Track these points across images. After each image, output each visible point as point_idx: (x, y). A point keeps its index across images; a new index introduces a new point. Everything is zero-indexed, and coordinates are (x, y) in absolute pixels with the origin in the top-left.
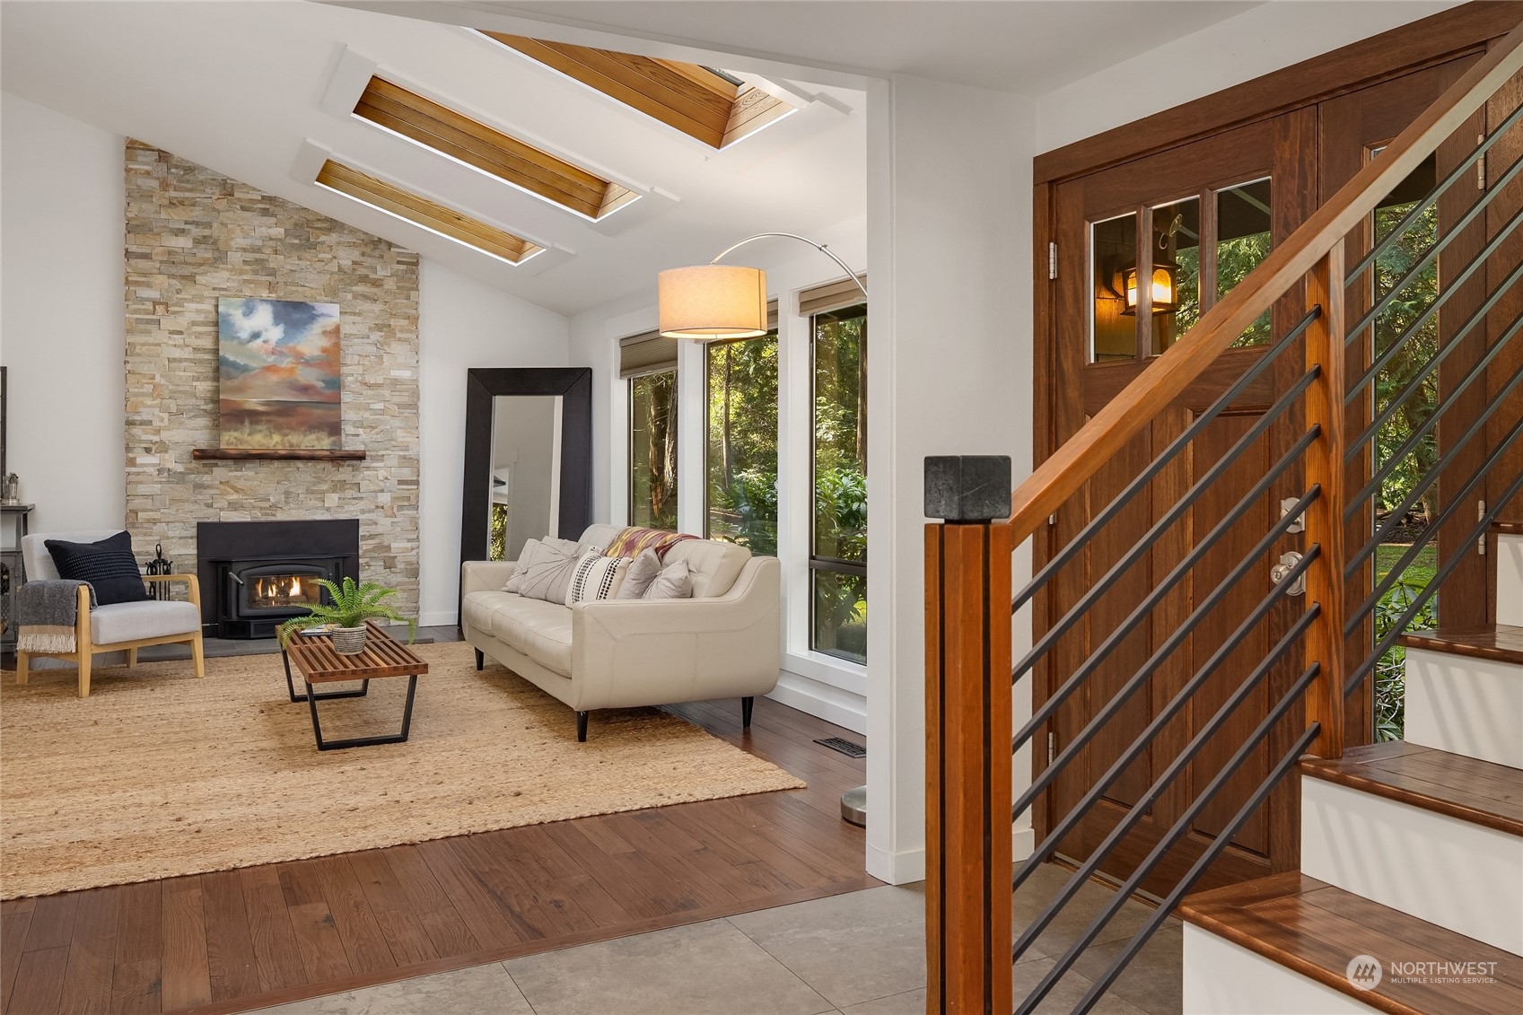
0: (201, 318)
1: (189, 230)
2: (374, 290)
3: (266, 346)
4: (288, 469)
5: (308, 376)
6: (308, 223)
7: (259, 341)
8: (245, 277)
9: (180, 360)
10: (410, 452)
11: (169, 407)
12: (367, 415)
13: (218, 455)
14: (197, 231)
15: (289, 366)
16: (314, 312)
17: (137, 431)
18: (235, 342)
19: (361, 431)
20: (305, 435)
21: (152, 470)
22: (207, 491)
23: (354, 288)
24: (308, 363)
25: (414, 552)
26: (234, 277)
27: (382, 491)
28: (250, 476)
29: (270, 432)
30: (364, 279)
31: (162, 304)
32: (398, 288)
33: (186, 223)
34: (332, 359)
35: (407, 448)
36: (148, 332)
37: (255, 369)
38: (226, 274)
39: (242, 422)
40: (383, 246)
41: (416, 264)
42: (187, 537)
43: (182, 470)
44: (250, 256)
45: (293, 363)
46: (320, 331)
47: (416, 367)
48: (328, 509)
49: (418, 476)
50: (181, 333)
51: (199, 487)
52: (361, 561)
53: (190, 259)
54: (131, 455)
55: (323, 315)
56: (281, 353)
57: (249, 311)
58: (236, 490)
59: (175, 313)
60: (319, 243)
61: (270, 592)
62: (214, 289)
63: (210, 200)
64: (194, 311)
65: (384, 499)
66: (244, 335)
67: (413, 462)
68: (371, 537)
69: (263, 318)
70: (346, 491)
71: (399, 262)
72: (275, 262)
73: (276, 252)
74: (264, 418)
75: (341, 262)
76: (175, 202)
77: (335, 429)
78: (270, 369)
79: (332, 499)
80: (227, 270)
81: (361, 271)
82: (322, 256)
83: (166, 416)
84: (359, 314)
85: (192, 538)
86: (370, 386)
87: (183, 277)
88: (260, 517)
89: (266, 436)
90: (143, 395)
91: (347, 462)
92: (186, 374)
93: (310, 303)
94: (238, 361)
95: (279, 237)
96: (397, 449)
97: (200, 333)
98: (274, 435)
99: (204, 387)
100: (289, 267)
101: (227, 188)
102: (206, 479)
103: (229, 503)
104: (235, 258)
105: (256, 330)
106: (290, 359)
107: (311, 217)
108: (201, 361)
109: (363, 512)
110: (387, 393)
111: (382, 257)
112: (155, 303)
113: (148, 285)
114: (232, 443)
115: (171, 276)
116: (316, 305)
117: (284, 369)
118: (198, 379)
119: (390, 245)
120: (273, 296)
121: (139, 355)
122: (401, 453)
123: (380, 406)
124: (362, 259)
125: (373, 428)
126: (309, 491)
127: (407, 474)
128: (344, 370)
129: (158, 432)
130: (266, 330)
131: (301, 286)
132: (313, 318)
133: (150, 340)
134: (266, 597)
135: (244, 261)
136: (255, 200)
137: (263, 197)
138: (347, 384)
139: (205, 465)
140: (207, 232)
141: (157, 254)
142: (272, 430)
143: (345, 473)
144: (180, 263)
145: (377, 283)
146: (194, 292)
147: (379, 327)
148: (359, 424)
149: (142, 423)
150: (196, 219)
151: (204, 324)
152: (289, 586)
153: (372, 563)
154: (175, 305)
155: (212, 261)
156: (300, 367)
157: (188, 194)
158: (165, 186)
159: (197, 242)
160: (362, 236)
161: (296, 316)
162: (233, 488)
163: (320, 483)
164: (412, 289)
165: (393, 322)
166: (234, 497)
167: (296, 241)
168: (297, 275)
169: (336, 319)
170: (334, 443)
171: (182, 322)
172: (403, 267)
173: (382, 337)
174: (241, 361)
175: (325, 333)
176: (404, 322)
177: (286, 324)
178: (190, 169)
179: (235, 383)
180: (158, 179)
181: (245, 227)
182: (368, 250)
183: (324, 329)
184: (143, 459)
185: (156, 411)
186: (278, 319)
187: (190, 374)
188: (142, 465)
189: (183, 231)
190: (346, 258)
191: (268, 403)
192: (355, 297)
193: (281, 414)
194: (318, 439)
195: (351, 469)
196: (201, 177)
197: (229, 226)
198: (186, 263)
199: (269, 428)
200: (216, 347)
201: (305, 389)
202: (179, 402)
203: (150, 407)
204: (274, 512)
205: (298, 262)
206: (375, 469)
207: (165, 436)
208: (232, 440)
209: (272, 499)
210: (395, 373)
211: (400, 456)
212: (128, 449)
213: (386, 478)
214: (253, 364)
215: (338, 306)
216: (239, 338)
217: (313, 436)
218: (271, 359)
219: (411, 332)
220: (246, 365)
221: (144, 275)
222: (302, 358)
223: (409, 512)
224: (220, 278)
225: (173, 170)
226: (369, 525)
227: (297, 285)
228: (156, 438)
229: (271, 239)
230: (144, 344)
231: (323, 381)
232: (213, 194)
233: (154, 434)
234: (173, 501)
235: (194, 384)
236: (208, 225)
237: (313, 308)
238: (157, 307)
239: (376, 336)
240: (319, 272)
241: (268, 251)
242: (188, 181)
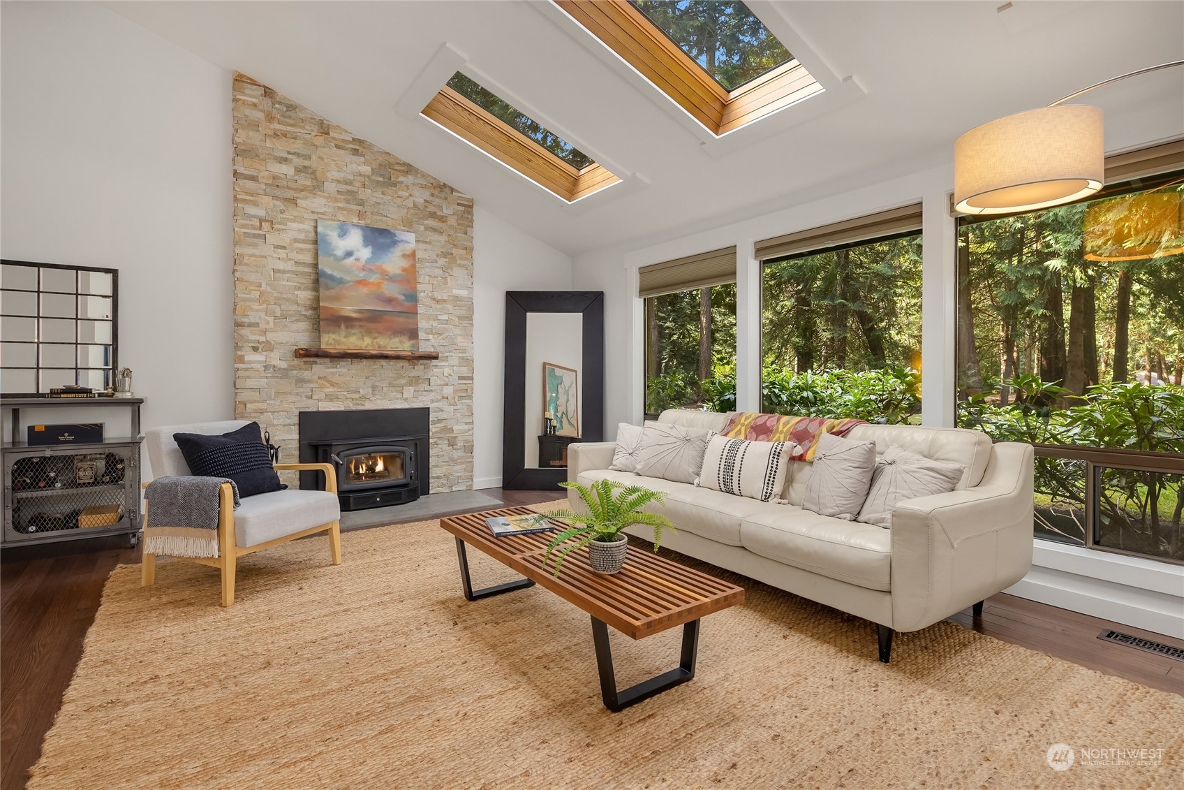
0: (302, 236)
1: (292, 159)
2: (441, 224)
3: (358, 263)
4: (375, 367)
5: (392, 290)
6: (390, 165)
7: (351, 260)
8: (339, 205)
9: (284, 272)
10: (467, 355)
11: (274, 312)
12: (435, 324)
13: (319, 353)
14: (298, 161)
15: (377, 281)
16: (395, 238)
17: (245, 332)
18: (332, 259)
19: (431, 337)
20: (391, 339)
21: (259, 367)
22: (308, 385)
23: (426, 222)
24: (392, 279)
25: (470, 433)
26: (330, 204)
27: (447, 385)
28: (344, 370)
29: (363, 336)
30: (433, 215)
31: (268, 221)
32: (459, 224)
33: (289, 153)
34: (409, 277)
35: (464, 351)
36: (255, 245)
37: (349, 282)
38: (323, 201)
39: (339, 326)
40: (447, 190)
41: (471, 207)
42: (290, 425)
43: (286, 367)
44: (344, 188)
45: (380, 279)
46: (400, 254)
47: (471, 288)
48: (406, 400)
49: (473, 373)
50: (284, 248)
51: (301, 381)
52: (431, 441)
53: (292, 185)
54: (239, 353)
55: (402, 241)
56: (370, 270)
57: (343, 233)
58: (333, 384)
59: (279, 230)
60: (398, 182)
61: (361, 469)
62: (313, 212)
63: (309, 136)
64: (296, 229)
65: (448, 391)
66: (340, 253)
67: (468, 362)
68: (439, 421)
69: (354, 239)
70: (420, 385)
71: (459, 204)
72: (365, 194)
73: (364, 186)
74: (357, 324)
75: (416, 200)
76: (279, 133)
77: (413, 334)
78: (361, 282)
79: (409, 392)
80: (324, 197)
81: (431, 209)
82: (400, 193)
83: (271, 319)
84: (429, 243)
85: (294, 425)
86: (437, 301)
87: (286, 200)
88: (353, 407)
89: (359, 338)
90: (250, 300)
91: (421, 361)
92: (289, 284)
93: (392, 231)
94: (335, 274)
95: (367, 174)
96: (458, 351)
97: (301, 249)
98: (365, 338)
99: (305, 296)
100: (375, 200)
101: (324, 129)
102: (307, 374)
103: (326, 395)
104: (331, 187)
105: (349, 249)
106: (378, 276)
107: (392, 161)
108: (302, 273)
109: (432, 401)
110: (450, 307)
111: (446, 199)
112: (261, 221)
113: (255, 204)
114: (331, 344)
115: (275, 198)
116: (397, 232)
117: (371, 283)
118: (299, 289)
119: (452, 190)
120: (362, 222)
121: (246, 265)
122: (461, 355)
123: (445, 317)
124: (431, 199)
125: (440, 334)
126: (391, 385)
127: (464, 371)
128: (419, 287)
129: (264, 333)
130: (358, 250)
131: (384, 216)
132: (395, 243)
133: (257, 252)
134: (358, 474)
135: (338, 191)
136: (347, 141)
137: (354, 139)
138: (420, 298)
139: (305, 363)
140: (307, 163)
141: (263, 177)
142: (364, 333)
143: (418, 370)
144: (284, 187)
145: (442, 219)
146: (295, 213)
147: (444, 255)
148: (430, 331)
149: (250, 325)
150: (297, 151)
151: (304, 242)
152: (375, 464)
153: (439, 442)
154: (280, 223)
155: (311, 188)
156: (386, 283)
157: (289, 128)
158: (270, 118)
159: (298, 170)
160: (432, 181)
161: (382, 240)
162: (329, 382)
163: (399, 378)
164: (469, 226)
165: (454, 251)
166: (330, 390)
167: (381, 179)
168: (381, 207)
169: (412, 245)
170: (413, 346)
171: (285, 238)
172: (462, 208)
173: (446, 262)
174: (337, 274)
175: (404, 256)
176: (463, 252)
177: (373, 246)
178: (291, 107)
179: (332, 292)
180: (263, 111)
181: (339, 162)
182: (436, 192)
183: (403, 253)
184: (251, 357)
185: (263, 315)
186: (367, 241)
187: (292, 284)
188: (250, 362)
189: (286, 160)
190: (420, 196)
191: (360, 311)
192: (426, 229)
193: (371, 321)
194: (401, 342)
195: (423, 367)
196: (302, 116)
197: (325, 160)
198: (288, 188)
199: (361, 332)
200: (315, 262)
201: (390, 301)
202: (283, 307)
203: (257, 311)
204: (363, 402)
205: (382, 196)
206: (441, 367)
207: (271, 337)
208: (331, 341)
209: (361, 391)
210: (456, 292)
211: (460, 357)
212: (237, 347)
213: (450, 375)
214: (347, 278)
215: (414, 235)
216: (335, 255)
217: (396, 340)
218: (362, 274)
219: (467, 259)
220: (341, 278)
221: (252, 195)
222: (387, 275)
223: (467, 401)
224: (317, 203)
225: (277, 106)
226: (437, 412)
227: (381, 215)
228: (262, 339)
229: (360, 175)
230: (251, 256)
231: (403, 295)
232: (312, 130)
233: (261, 335)
234: (278, 393)
235: (296, 292)
236: (308, 157)
237: (395, 235)
238: (263, 224)
239: (442, 261)
240: (398, 206)
241: (358, 185)
242: (290, 117)
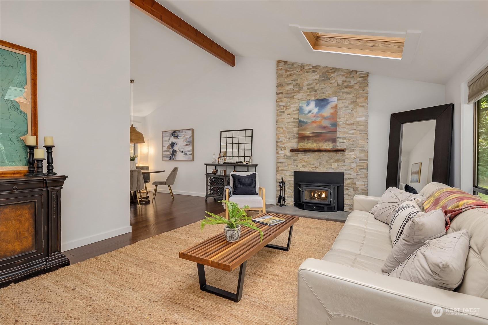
0: (295, 109)
1: (292, 83)
2: (350, 90)
3: (313, 115)
4: (320, 155)
5: (326, 123)
6: (327, 72)
7: (311, 113)
8: (308, 94)
9: (289, 122)
10: (364, 148)
11: (286, 137)
12: (347, 135)
13: (297, 150)
14: (294, 83)
15: (320, 120)
16: (328, 101)
17: (279, 144)
18: (304, 115)
19: (345, 141)
20: (324, 143)
21: (282, 155)
22: (296, 162)
23: (343, 90)
24: (326, 119)
25: (366, 186)
26: (305, 94)
27: (353, 163)
28: (309, 157)
29: (313, 143)
30: (346, 86)
31: (285, 106)
32: (360, 87)
33: (291, 81)
34: (334, 116)
35: (363, 147)
36: (281, 115)
37: (309, 122)
38: (302, 94)
39: (305, 140)
40: (354, 73)
41: (367, 76)
42: (291, 175)
43: (290, 155)
44: (309, 87)
45: (321, 119)
46: (330, 107)
47: (367, 116)
48: (333, 169)
49: (368, 157)
50: (290, 114)
51: (294, 160)
52: (345, 187)
53: (292, 92)
54: (277, 151)
55: (331, 102)
56: (317, 117)
57: (308, 104)
58: (305, 162)
59: (288, 108)
60: (331, 77)
61: (316, 195)
62: (299, 99)
63: (298, 72)
64: (293, 107)
65: (354, 165)
66: (306, 112)
67: (366, 152)
68: (349, 179)
69: (312, 106)
70: (340, 162)
71: (360, 77)
72: (317, 87)
73: (317, 84)
74: (311, 138)
75: (338, 82)
76: (289, 75)
77: (334, 141)
78: (314, 122)
79: (335, 165)
80: (302, 93)
81: (346, 84)
82: (331, 82)
83: (286, 139)
84: (344, 99)
85: (292, 176)
86: (348, 125)
87: (291, 97)
88: (312, 170)
89: (312, 144)
90: (280, 133)
91: (340, 152)
92: (291, 126)
93: (327, 98)
94: (304, 120)
95: (318, 78)
96: (358, 147)
97: (295, 114)
98: (314, 144)
99: (295, 130)
100: (321, 88)
101: (302, 67)
102: (296, 158)
103: (303, 166)
104: (305, 88)
105: (310, 110)
106: (320, 118)
107: (328, 69)
108: (295, 122)
109: (346, 170)
110: (355, 127)
111: (353, 77)
112: (284, 106)
113: (282, 101)
114: (302, 147)
115: (288, 98)
116: (329, 99)
117: (318, 122)
118: (294, 128)
119: (356, 72)
120: (316, 98)
121: (279, 122)
122: (361, 149)
123: (352, 131)
124: (346, 79)
125: (350, 140)
126: (327, 162)
127: (363, 156)
128: (338, 120)
129: (284, 144)
130: (313, 110)
131: (325, 93)
132: (328, 103)
133: (282, 117)
134: (315, 197)
135: (307, 89)
136: (310, 68)
137: (313, 67)
138: (340, 125)
139: (296, 154)
140: (297, 82)
141: (284, 92)
142: (314, 142)
143: (339, 156)
144: (290, 93)
145: (351, 87)
146: (293, 101)
147: (352, 103)
148: (344, 139)
149: (280, 142)
150: (294, 79)
151: (296, 111)
152: (321, 194)
153: (349, 189)
154: (289, 106)
155: (298, 91)
156: (323, 120)
157: (292, 72)
158: (286, 71)
159: (294, 86)
160: (346, 71)
161: (323, 103)
162: (304, 161)
163: (330, 159)
164: (366, 86)
165: (358, 100)
166: (304, 164)
167: (323, 79)
168: (323, 90)
169: (336, 103)
170: (334, 146)
171: (290, 111)
172: (362, 79)
173: (353, 106)
174: (305, 120)
175: (332, 108)
176: (362, 100)
177: (319, 107)
178: (292, 64)
179: (303, 127)
180: (284, 70)
181: (308, 78)
182: (348, 76)
183: (332, 106)
184: (281, 152)
185: (284, 138)
186: (317, 105)
187: (292, 126)
188: (280, 154)
189: (290, 84)
190: (340, 80)
191: (312, 133)
192: (343, 94)
193: (317, 136)
194: (328, 144)
195: (341, 155)
196: (295, 66)
197: (303, 79)
198: (291, 93)
199: (312, 141)
200: (298, 117)
201: (325, 128)
202: (289, 135)
203: (282, 137)
204: (316, 169)
205: (324, 85)
206: (350, 155)
207: (285, 145)
208: (302, 146)
209: (315, 164)
210: (358, 119)
211: (360, 150)
212: (277, 149)
213: (355, 158)
214: (309, 121)
215: (337, 97)
216: (305, 113)
217: (327, 143)
218: (314, 119)
219: (365, 102)
220: (307, 122)
221: (281, 99)
222: (324, 117)
223: (364, 171)
224: (300, 96)
225: (288, 66)
226: (348, 175)
227: (323, 93)
228: (283, 146)
229: (315, 80)
230: (281, 119)
231: (331, 124)
232: (299, 70)
233: (283, 145)
234: (288, 164)
235: (293, 129)
236: (297, 80)
237: (328, 100)
238: (284, 107)
239: (351, 106)
240: (331, 87)
241: (314, 84)
242: (292, 68)
